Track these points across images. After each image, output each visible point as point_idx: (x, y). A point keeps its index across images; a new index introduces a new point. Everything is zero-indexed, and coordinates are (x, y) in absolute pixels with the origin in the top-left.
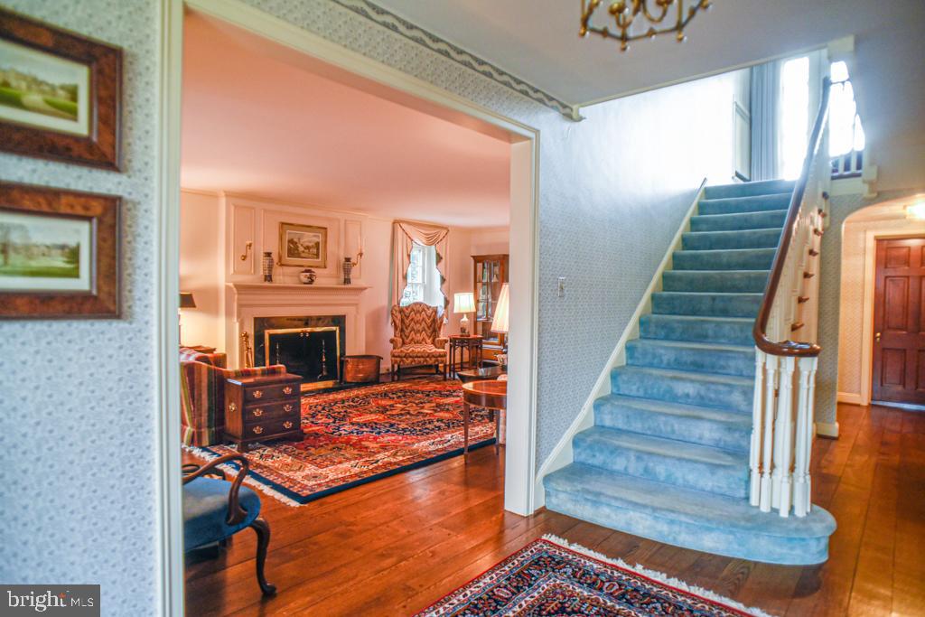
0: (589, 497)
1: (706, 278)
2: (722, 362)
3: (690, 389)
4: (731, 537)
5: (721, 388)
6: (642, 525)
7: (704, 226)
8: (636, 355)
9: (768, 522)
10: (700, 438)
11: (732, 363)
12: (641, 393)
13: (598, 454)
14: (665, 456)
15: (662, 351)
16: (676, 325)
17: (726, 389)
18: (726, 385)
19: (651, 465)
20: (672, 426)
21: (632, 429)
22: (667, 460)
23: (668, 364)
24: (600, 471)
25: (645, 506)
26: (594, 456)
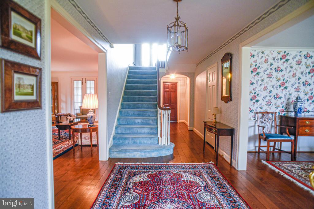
0: (123, 151)
1: (136, 92)
2: (145, 113)
3: (139, 121)
4: (158, 152)
5: (147, 120)
6: (138, 155)
7: (131, 78)
8: (122, 113)
9: (164, 147)
10: (144, 132)
11: (147, 114)
12: (126, 123)
13: (120, 141)
14: (139, 138)
15: (130, 112)
16: (131, 105)
17: (148, 120)
18: (148, 119)
19: (135, 140)
20: (137, 130)
21: (127, 133)
22: (140, 138)
23: (131, 115)
24: (122, 144)
25: (138, 150)
26: (119, 141)
